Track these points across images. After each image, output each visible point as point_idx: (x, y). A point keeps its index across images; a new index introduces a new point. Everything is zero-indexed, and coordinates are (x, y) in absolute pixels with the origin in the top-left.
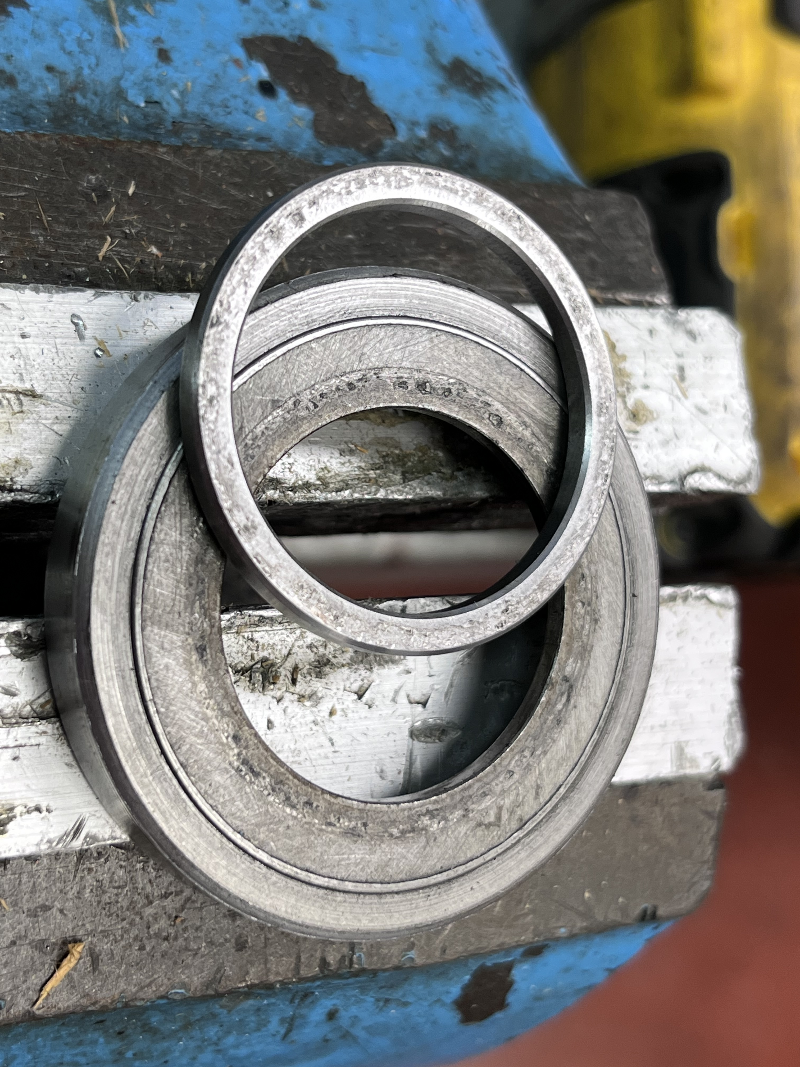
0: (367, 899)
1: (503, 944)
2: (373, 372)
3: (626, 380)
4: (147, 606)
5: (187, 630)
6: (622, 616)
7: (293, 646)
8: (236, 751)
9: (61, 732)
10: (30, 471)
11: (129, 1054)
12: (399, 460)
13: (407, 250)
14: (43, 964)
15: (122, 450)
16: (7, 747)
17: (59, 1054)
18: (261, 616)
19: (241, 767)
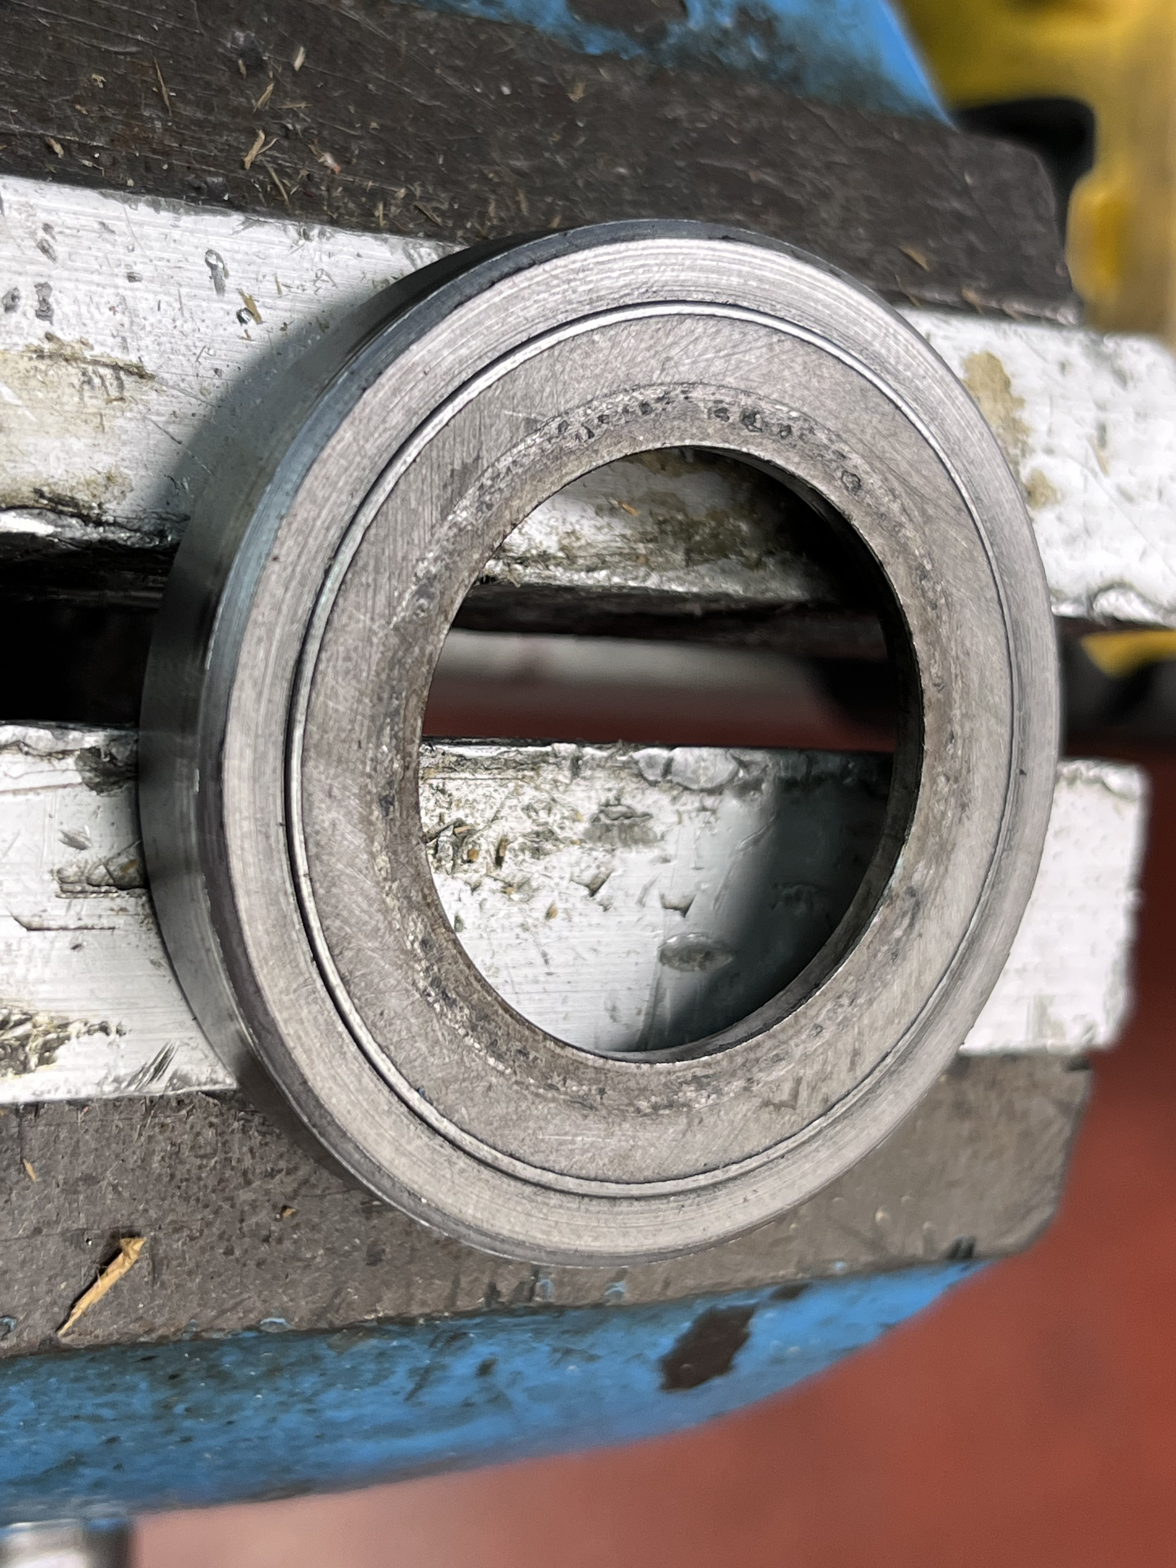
0: (594, 1206)
1: (753, 1279)
2: (679, 389)
3: (1020, 436)
4: (312, 728)
5: (368, 769)
6: (1001, 801)
7: (502, 806)
8: (424, 964)
9: (148, 911)
10: (129, 495)
11: (180, 1409)
12: (682, 530)
13: (705, 201)
14: (78, 1266)
15: (295, 477)
16: (65, 929)
17: (75, 1403)
18: (461, 756)
19: (430, 990)
